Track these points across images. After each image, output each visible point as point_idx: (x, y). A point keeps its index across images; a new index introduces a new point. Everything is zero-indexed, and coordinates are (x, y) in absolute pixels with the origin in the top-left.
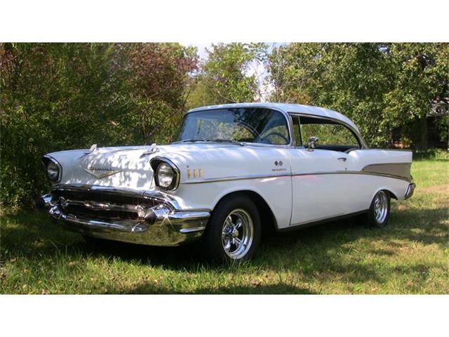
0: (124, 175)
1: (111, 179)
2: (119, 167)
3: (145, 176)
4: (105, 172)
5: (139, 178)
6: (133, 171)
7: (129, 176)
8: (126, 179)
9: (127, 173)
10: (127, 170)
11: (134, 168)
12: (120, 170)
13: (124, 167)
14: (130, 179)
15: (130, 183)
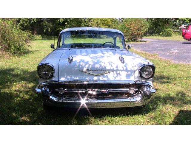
0: (116, 73)
1: (107, 76)
2: (112, 69)
3: (130, 73)
4: (102, 72)
5: (126, 74)
6: (122, 71)
7: (119, 74)
8: (117, 75)
9: (118, 72)
10: (118, 70)
11: (122, 69)
12: (113, 70)
13: (115, 69)
14: (120, 75)
15: (121, 77)
